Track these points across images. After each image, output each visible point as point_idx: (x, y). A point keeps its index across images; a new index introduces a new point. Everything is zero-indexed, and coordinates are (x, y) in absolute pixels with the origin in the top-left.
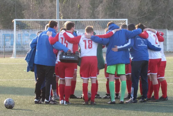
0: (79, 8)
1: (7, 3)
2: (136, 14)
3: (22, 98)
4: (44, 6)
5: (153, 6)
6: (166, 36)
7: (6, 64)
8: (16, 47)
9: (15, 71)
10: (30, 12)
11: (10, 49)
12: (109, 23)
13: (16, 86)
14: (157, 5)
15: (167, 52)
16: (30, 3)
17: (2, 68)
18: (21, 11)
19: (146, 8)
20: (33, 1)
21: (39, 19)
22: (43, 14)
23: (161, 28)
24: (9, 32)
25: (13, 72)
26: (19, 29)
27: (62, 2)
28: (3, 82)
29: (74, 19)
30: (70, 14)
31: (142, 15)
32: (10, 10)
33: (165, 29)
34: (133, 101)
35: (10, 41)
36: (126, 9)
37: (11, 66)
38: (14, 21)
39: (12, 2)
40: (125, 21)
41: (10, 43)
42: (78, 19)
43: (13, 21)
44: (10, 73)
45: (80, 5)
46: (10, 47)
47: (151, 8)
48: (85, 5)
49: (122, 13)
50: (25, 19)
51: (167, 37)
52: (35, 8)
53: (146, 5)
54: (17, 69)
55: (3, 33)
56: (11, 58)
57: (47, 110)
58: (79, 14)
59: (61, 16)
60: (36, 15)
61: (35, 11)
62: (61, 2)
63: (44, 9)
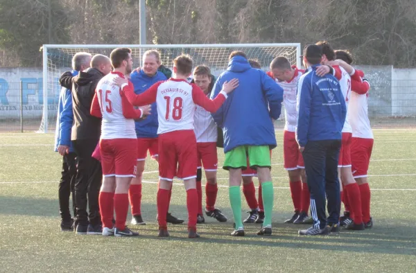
0: (195, 20)
1: (32, 8)
2: (323, 32)
3: (46, 223)
4: (115, 14)
5: (359, 13)
6: (390, 80)
7: (23, 147)
8: (48, 107)
9: (41, 161)
10: (84, 27)
11: (37, 113)
12: (235, 52)
13: (37, 196)
14: (370, 10)
15: (394, 117)
16: (84, 7)
17: (13, 154)
18: (64, 26)
19: (345, 17)
20: (91, 2)
21: (104, 43)
22: (111, 32)
23: (380, 64)
24: (35, 75)
25: (36, 163)
26: (54, 67)
27: (156, 7)
28: (9, 187)
29: (183, 43)
30: (174, 32)
31: (336, 35)
32: (39, 25)
33: (388, 67)
34: (320, 231)
35: (37, 94)
36: (299, 22)
37: (34, 150)
38: (44, 48)
39: (43, 5)
40: (295, 48)
41: (36, 99)
42: (191, 43)
43: (41, 48)
44: (27, 168)
45: (196, 13)
46: (36, 108)
47: (355, 19)
48: (207, 13)
49: (289, 28)
50: (73, 43)
51: (394, 84)
52: (94, 19)
53: (346, 12)
54: (47, 157)
55: (20, 77)
56: (38, 132)
57: (98, 250)
58: (194, 32)
59: (154, 37)
60: (97, 35)
61: (95, 27)
62: (153, 5)
63: (116, 21)
